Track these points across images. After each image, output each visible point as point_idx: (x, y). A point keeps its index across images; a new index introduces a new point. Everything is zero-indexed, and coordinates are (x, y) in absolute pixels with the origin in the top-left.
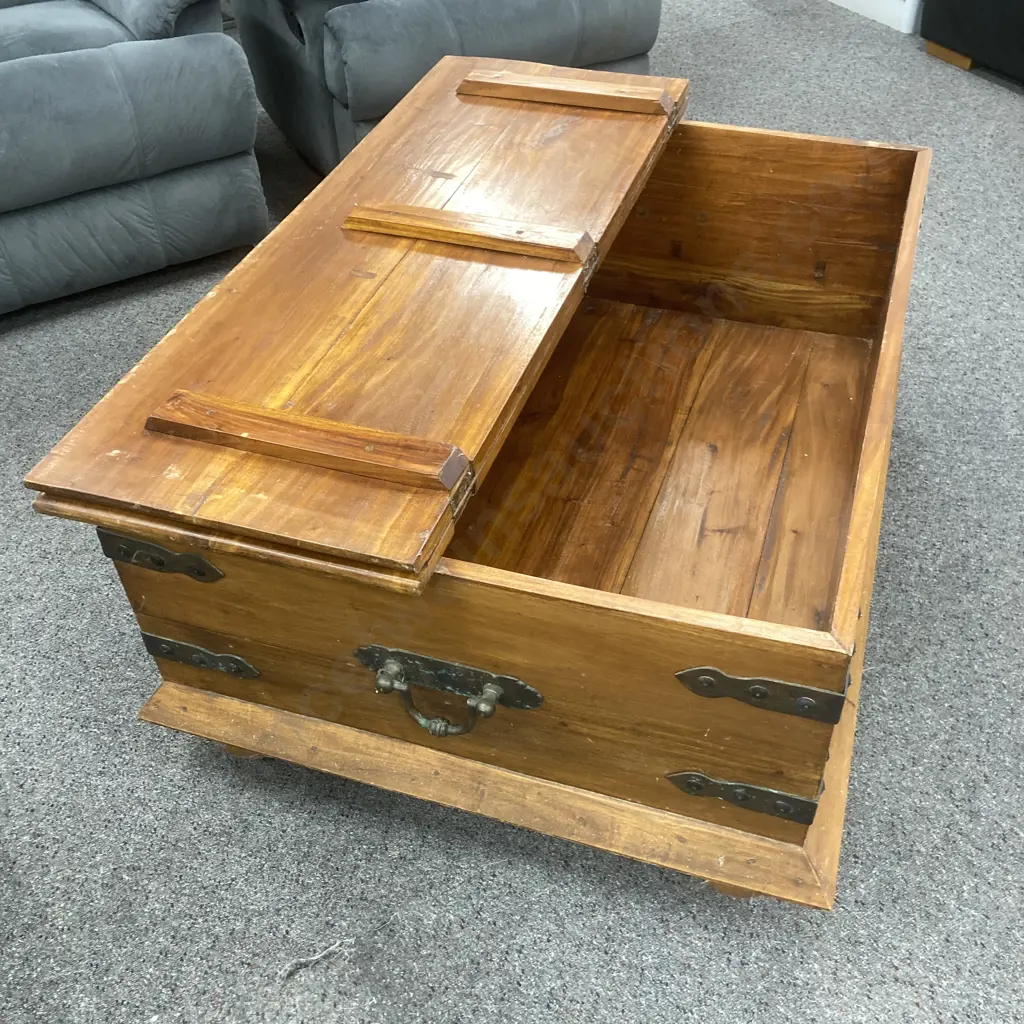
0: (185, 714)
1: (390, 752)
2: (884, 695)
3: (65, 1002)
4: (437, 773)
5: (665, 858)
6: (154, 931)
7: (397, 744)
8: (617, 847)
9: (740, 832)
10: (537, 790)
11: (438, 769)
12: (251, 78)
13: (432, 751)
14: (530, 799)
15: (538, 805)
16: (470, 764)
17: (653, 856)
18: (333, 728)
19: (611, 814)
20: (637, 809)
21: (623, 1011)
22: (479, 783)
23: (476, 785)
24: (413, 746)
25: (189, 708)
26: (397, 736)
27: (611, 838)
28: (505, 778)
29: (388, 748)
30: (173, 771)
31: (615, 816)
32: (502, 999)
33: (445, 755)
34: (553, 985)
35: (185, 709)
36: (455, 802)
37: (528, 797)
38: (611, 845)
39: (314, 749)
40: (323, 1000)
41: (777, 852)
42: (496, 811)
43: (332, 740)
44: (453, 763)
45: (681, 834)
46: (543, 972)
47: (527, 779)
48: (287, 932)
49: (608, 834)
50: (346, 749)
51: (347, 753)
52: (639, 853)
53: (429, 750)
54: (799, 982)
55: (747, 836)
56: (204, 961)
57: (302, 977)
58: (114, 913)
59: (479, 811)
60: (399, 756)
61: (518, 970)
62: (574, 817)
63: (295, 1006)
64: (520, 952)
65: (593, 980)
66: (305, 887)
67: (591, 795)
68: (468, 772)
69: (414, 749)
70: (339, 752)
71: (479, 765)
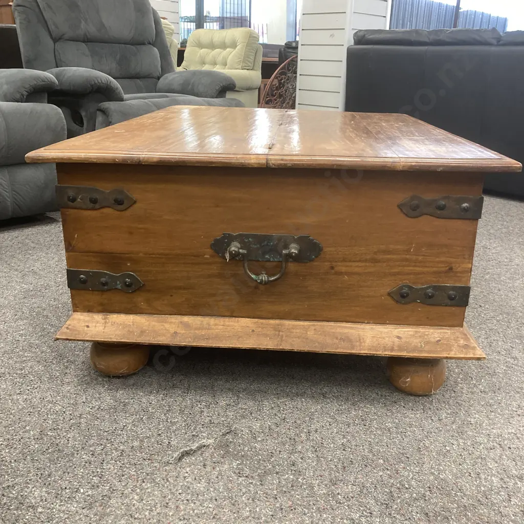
0: (88, 329)
1: (223, 325)
3: (22, 494)
4: (253, 331)
5: (392, 350)
6: (78, 454)
7: (227, 319)
8: (365, 350)
10: (313, 328)
11: (254, 329)
12: (65, 121)
13: (249, 319)
14: (310, 333)
15: (315, 336)
16: (272, 322)
18: (186, 319)
19: (358, 332)
20: (371, 327)
21: (387, 446)
22: (279, 331)
23: (277, 333)
24: (237, 319)
25: (90, 325)
26: (226, 314)
27: (360, 346)
28: (293, 325)
29: (222, 323)
31: (360, 333)
32: (316, 451)
33: (256, 320)
34: (342, 441)
35: (88, 327)
36: (267, 345)
37: (308, 333)
38: (360, 350)
39: (176, 333)
40: (205, 468)
41: (450, 333)
42: (291, 345)
43: (187, 326)
44: (262, 324)
45: (398, 335)
46: (334, 437)
47: (306, 323)
48: (169, 443)
49: (358, 344)
50: (196, 329)
51: (196, 331)
52: (377, 351)
53: (247, 319)
55: (433, 328)
56: (118, 462)
57: (187, 460)
58: (47, 450)
59: (281, 348)
60: (228, 326)
61: (319, 438)
62: (337, 338)
63: (187, 473)
64: (316, 431)
65: (364, 437)
66: (173, 423)
67: (344, 324)
68: (272, 326)
69: (238, 320)
70: (192, 332)
71: (278, 321)
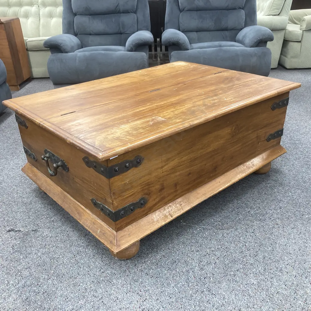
2: (205, 234)
9: (106, 224)
15: (72, 207)
17: (87, 226)
20: (89, 212)
23: (64, 199)
30: (28, 190)
31: (84, 213)
32: (43, 254)
36: (59, 202)
40: (10, 238)
41: (110, 232)
45: (94, 222)
46: (57, 253)
49: (81, 218)
54: (112, 283)
55: (106, 226)
57: (11, 233)
61: (52, 251)
64: (57, 247)
65: (66, 260)
66: (29, 218)
67: (82, 206)
